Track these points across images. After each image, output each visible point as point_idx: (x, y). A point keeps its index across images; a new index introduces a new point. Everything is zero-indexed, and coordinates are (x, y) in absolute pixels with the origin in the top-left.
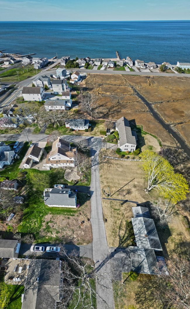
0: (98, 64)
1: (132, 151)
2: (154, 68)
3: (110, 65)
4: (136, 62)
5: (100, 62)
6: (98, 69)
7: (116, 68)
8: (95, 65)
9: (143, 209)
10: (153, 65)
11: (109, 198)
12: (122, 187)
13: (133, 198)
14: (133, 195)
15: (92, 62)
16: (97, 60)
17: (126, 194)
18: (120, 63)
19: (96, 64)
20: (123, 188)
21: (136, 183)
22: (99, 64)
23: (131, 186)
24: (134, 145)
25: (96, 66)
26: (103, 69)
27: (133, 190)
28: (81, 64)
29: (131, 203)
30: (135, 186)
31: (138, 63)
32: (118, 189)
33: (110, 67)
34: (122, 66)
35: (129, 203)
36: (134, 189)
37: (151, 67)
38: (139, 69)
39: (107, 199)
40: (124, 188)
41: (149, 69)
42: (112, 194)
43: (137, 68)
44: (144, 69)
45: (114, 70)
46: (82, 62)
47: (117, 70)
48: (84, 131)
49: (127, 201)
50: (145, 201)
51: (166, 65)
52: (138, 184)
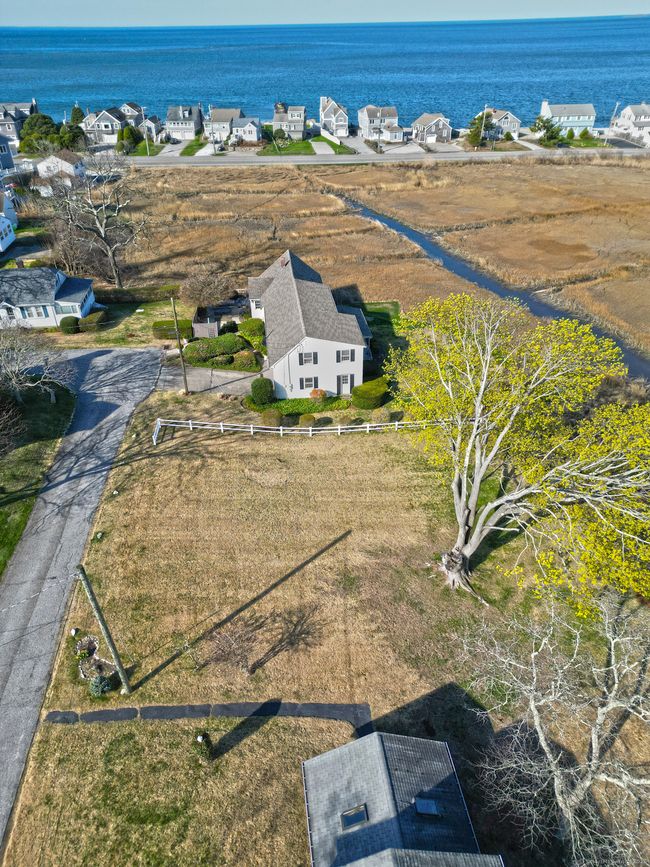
0: (185, 133)
1: (346, 389)
2: (440, 139)
3: (240, 133)
4: (363, 117)
5: (192, 125)
6: (182, 154)
7: (269, 147)
8: (168, 140)
9: (403, 757)
10: (437, 125)
11: (112, 706)
12: (252, 595)
13: (327, 677)
14: (329, 647)
15: (152, 125)
16: (176, 113)
17: (274, 651)
18: (291, 122)
19: (176, 136)
20: (255, 606)
21: (357, 559)
22: (191, 136)
23: (321, 584)
24: (348, 347)
25: (176, 142)
26: (208, 150)
27: (334, 606)
28: (101, 139)
29: (306, 723)
30: (348, 582)
31: (372, 115)
32: (215, 620)
33: (241, 143)
34: (300, 136)
35: (292, 721)
36: (339, 601)
37: (430, 133)
38: (374, 145)
39: (89, 718)
40: (266, 607)
41: (421, 145)
42: (148, 666)
43: (367, 142)
44: (399, 143)
45: (258, 154)
46: (102, 124)
47: (276, 154)
48: (55, 330)
49: (271, 708)
50: (425, 689)
51: (494, 121)
52: (374, 561)
